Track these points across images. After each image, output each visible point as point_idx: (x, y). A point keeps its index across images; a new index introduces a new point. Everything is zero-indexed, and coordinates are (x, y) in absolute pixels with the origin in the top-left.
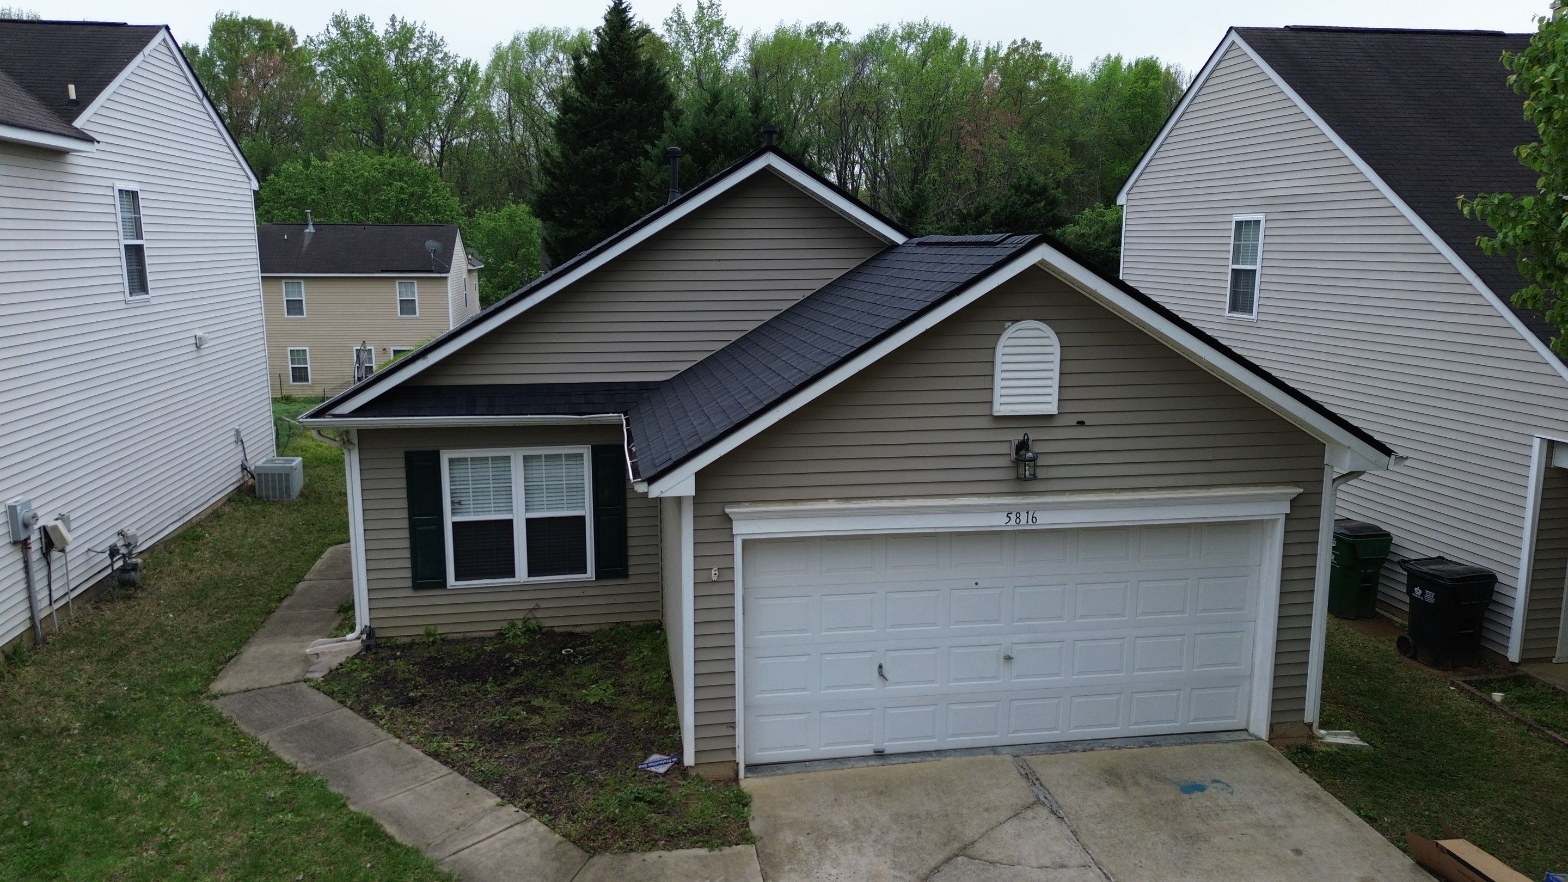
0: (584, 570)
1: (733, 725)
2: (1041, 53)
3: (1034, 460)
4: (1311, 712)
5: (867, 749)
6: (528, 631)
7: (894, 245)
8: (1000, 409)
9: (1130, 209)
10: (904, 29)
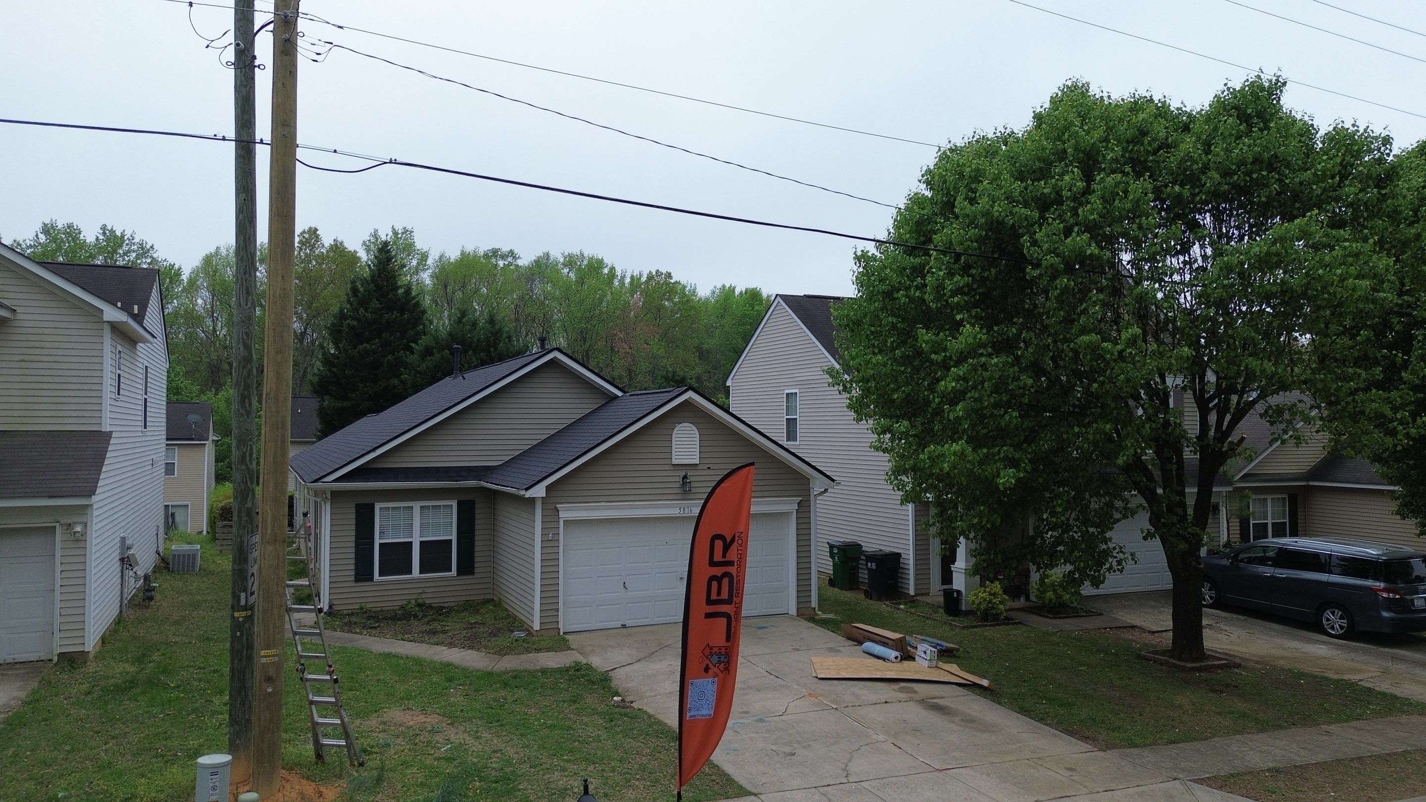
0: (451, 571)
1: (557, 610)
2: (672, 281)
3: (690, 483)
4: (814, 603)
5: (618, 624)
6: (419, 605)
7: (617, 397)
8: (675, 462)
9: (734, 388)
10: (565, 258)
